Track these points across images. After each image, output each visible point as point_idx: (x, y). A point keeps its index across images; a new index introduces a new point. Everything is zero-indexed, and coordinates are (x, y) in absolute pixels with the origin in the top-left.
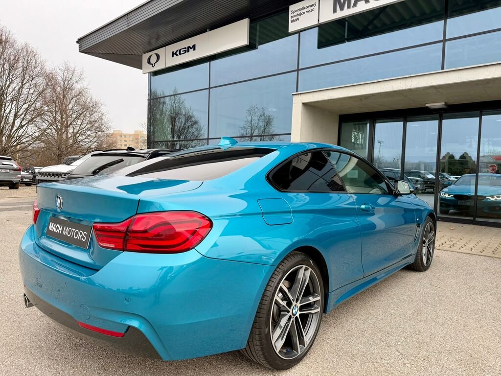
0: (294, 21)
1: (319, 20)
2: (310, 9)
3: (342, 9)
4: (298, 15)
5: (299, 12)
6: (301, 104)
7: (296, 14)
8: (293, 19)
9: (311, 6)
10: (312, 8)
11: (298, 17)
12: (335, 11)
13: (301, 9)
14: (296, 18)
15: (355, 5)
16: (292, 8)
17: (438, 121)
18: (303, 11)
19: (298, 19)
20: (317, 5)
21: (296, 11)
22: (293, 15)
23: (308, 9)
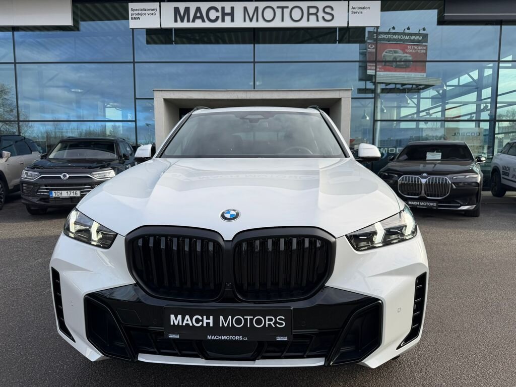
0: (135, 18)
1: (161, 25)
2: (151, 12)
3: (182, 21)
4: (140, 14)
6: (163, 100)
7: (136, 12)
8: (133, 16)
9: (152, 10)
10: (153, 12)
11: (139, 16)
12: (176, 21)
13: (142, 10)
14: (137, 16)
16: (131, 6)
18: (144, 12)
19: (139, 18)
20: (158, 10)
21: (136, 10)
22: (133, 12)
23: (149, 12)
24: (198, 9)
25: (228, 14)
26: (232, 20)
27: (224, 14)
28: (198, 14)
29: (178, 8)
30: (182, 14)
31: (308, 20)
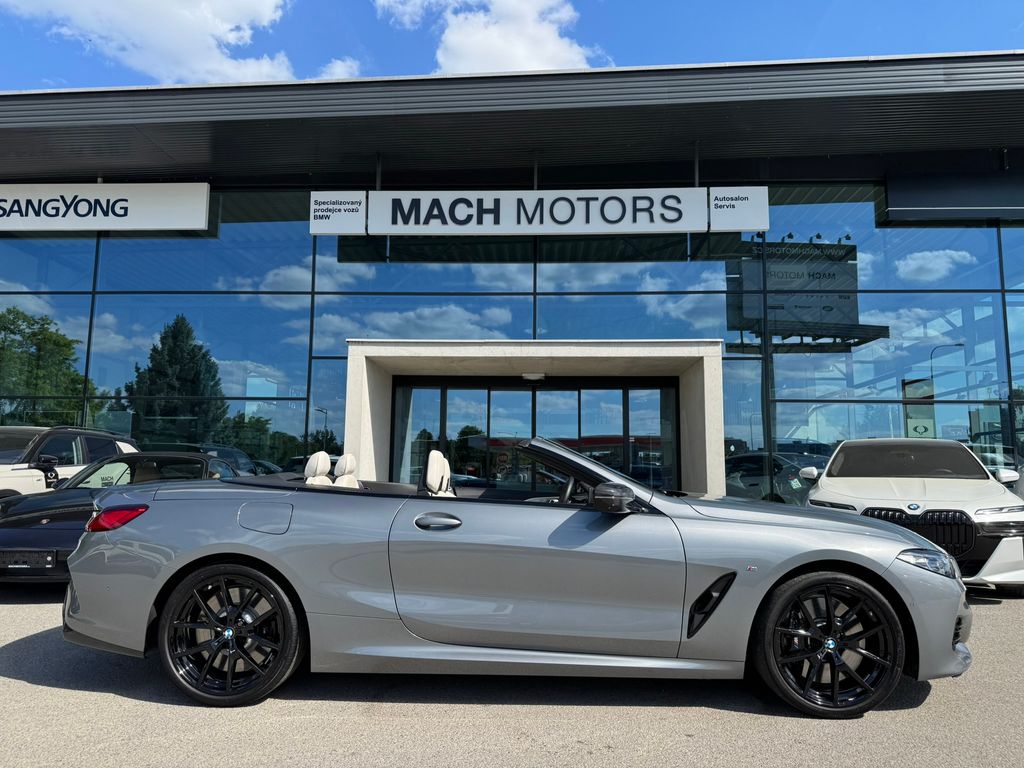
0: (321, 217)
1: (366, 229)
2: (351, 207)
3: (406, 221)
4: (330, 210)
5: (330, 207)
6: (364, 359)
7: (322, 207)
8: (317, 214)
9: (353, 203)
10: (354, 207)
11: (329, 214)
12: (394, 222)
13: (334, 203)
14: (325, 214)
15: (426, 222)
16: (315, 196)
17: (531, 393)
18: (337, 207)
19: (327, 217)
20: (364, 204)
21: (324, 203)
22: (317, 207)
23: (347, 207)
24: (436, 203)
25: (488, 211)
26: (497, 221)
27: (481, 211)
28: (436, 212)
29: (399, 200)
30: (406, 210)
31: (635, 220)
